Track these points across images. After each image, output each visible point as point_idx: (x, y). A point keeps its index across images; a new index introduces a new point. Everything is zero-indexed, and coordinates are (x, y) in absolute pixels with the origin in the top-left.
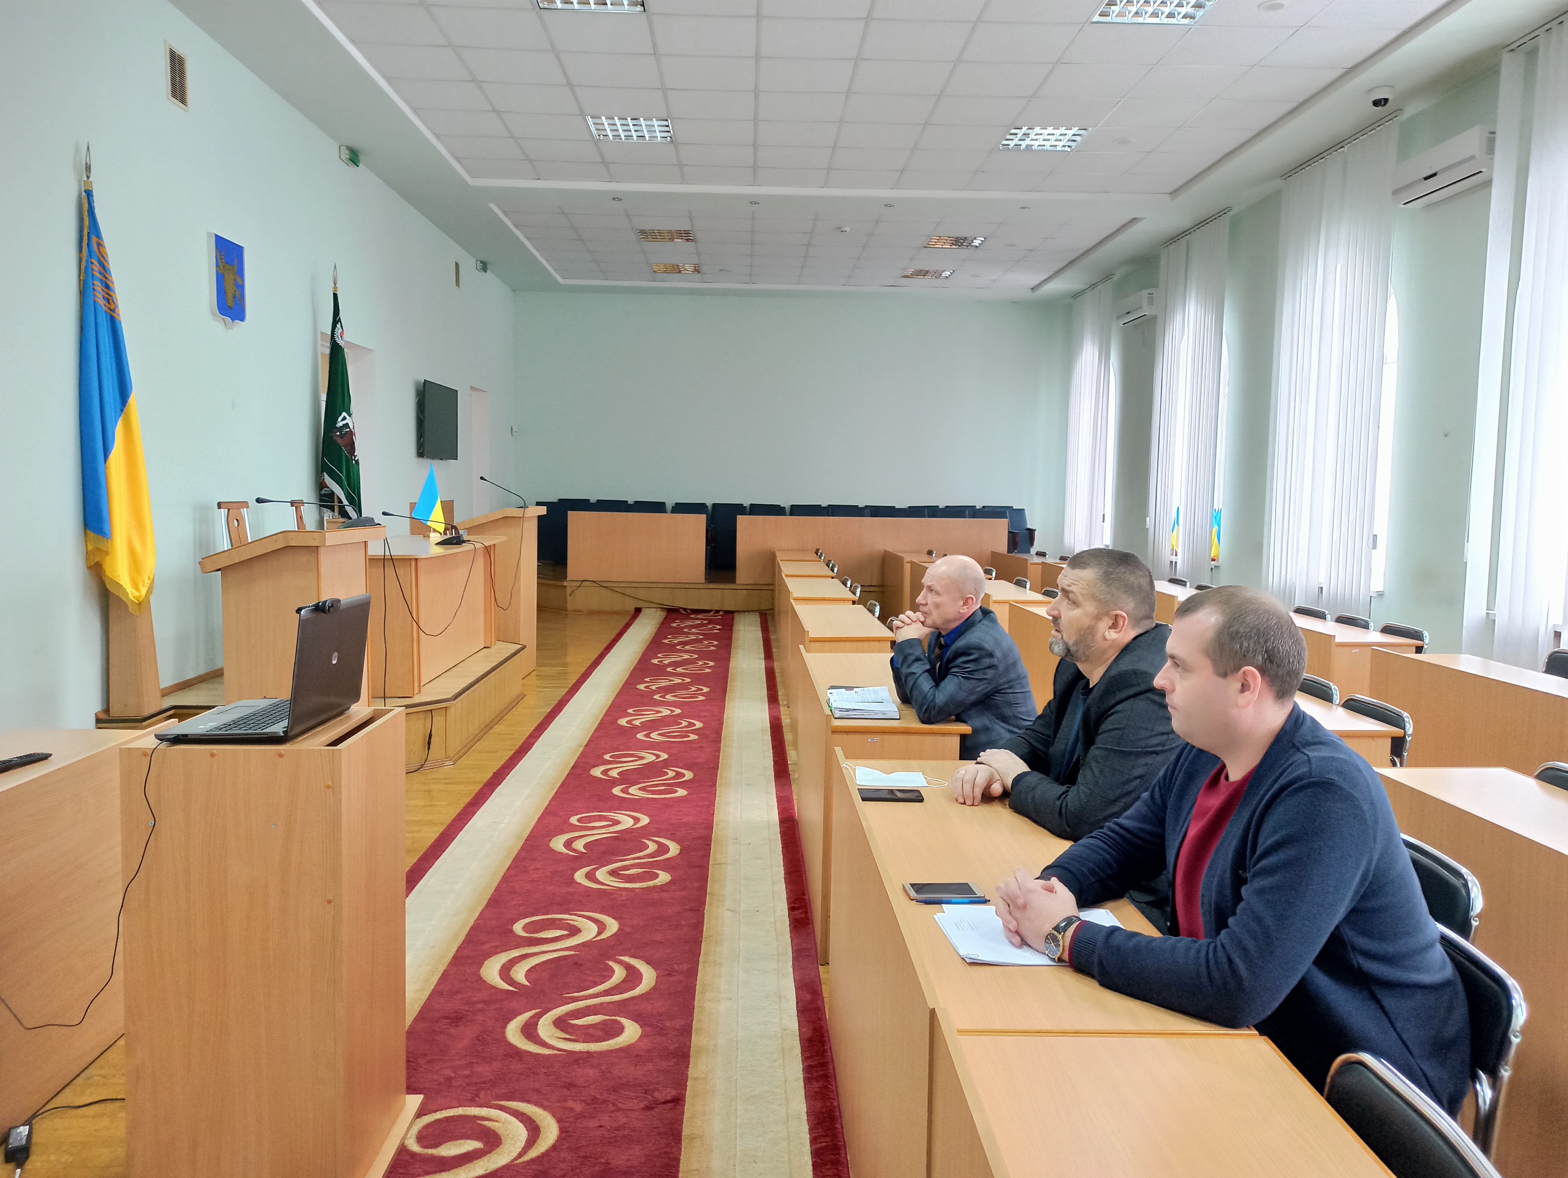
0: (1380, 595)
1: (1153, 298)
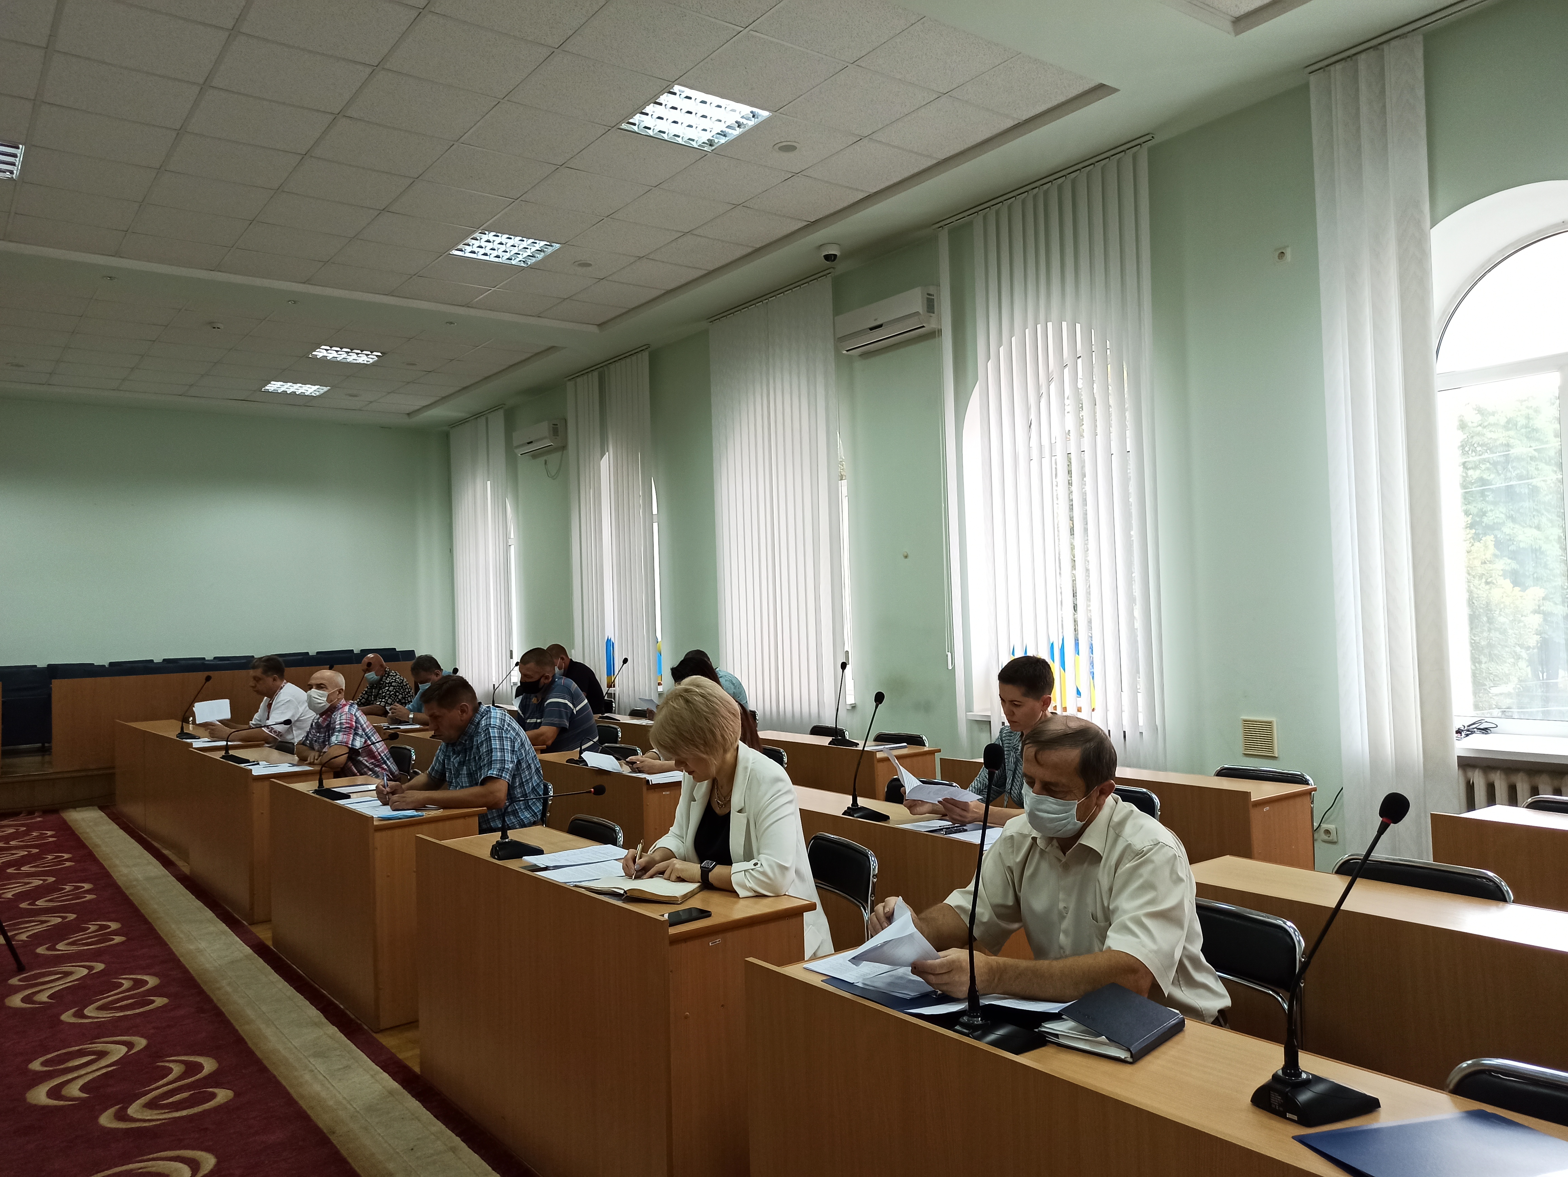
0: (853, 707)
1: (558, 430)
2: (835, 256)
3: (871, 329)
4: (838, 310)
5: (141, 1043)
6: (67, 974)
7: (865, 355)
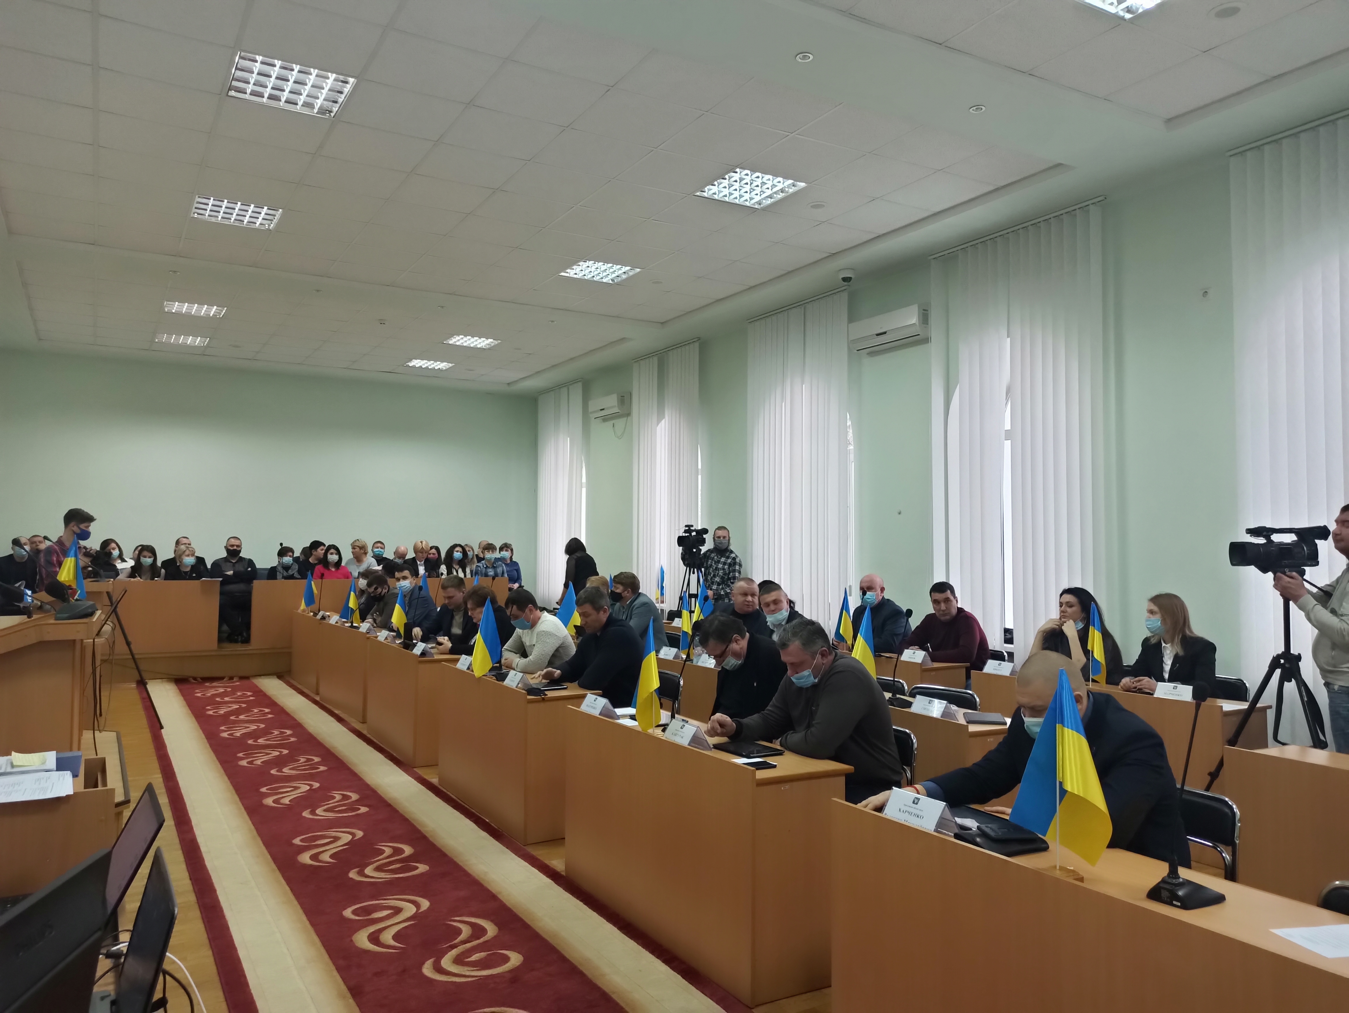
1: (625, 400)
2: (850, 278)
3: (878, 335)
4: (852, 319)
5: (360, 834)
6: (296, 788)
7: (871, 354)
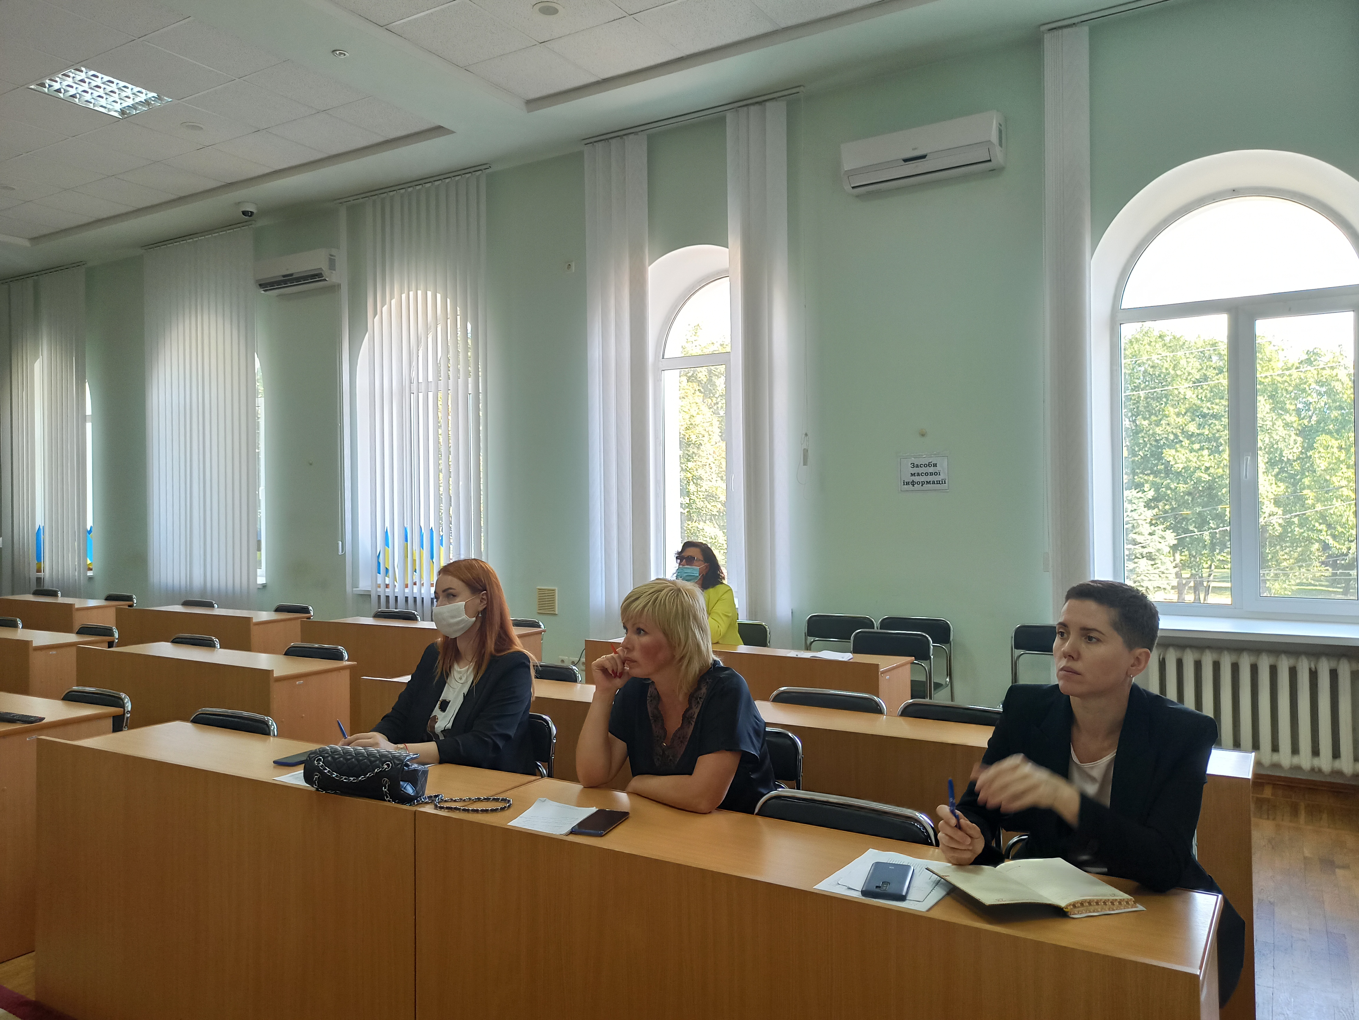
0: (264, 586)
2: (252, 212)
4: (259, 256)
